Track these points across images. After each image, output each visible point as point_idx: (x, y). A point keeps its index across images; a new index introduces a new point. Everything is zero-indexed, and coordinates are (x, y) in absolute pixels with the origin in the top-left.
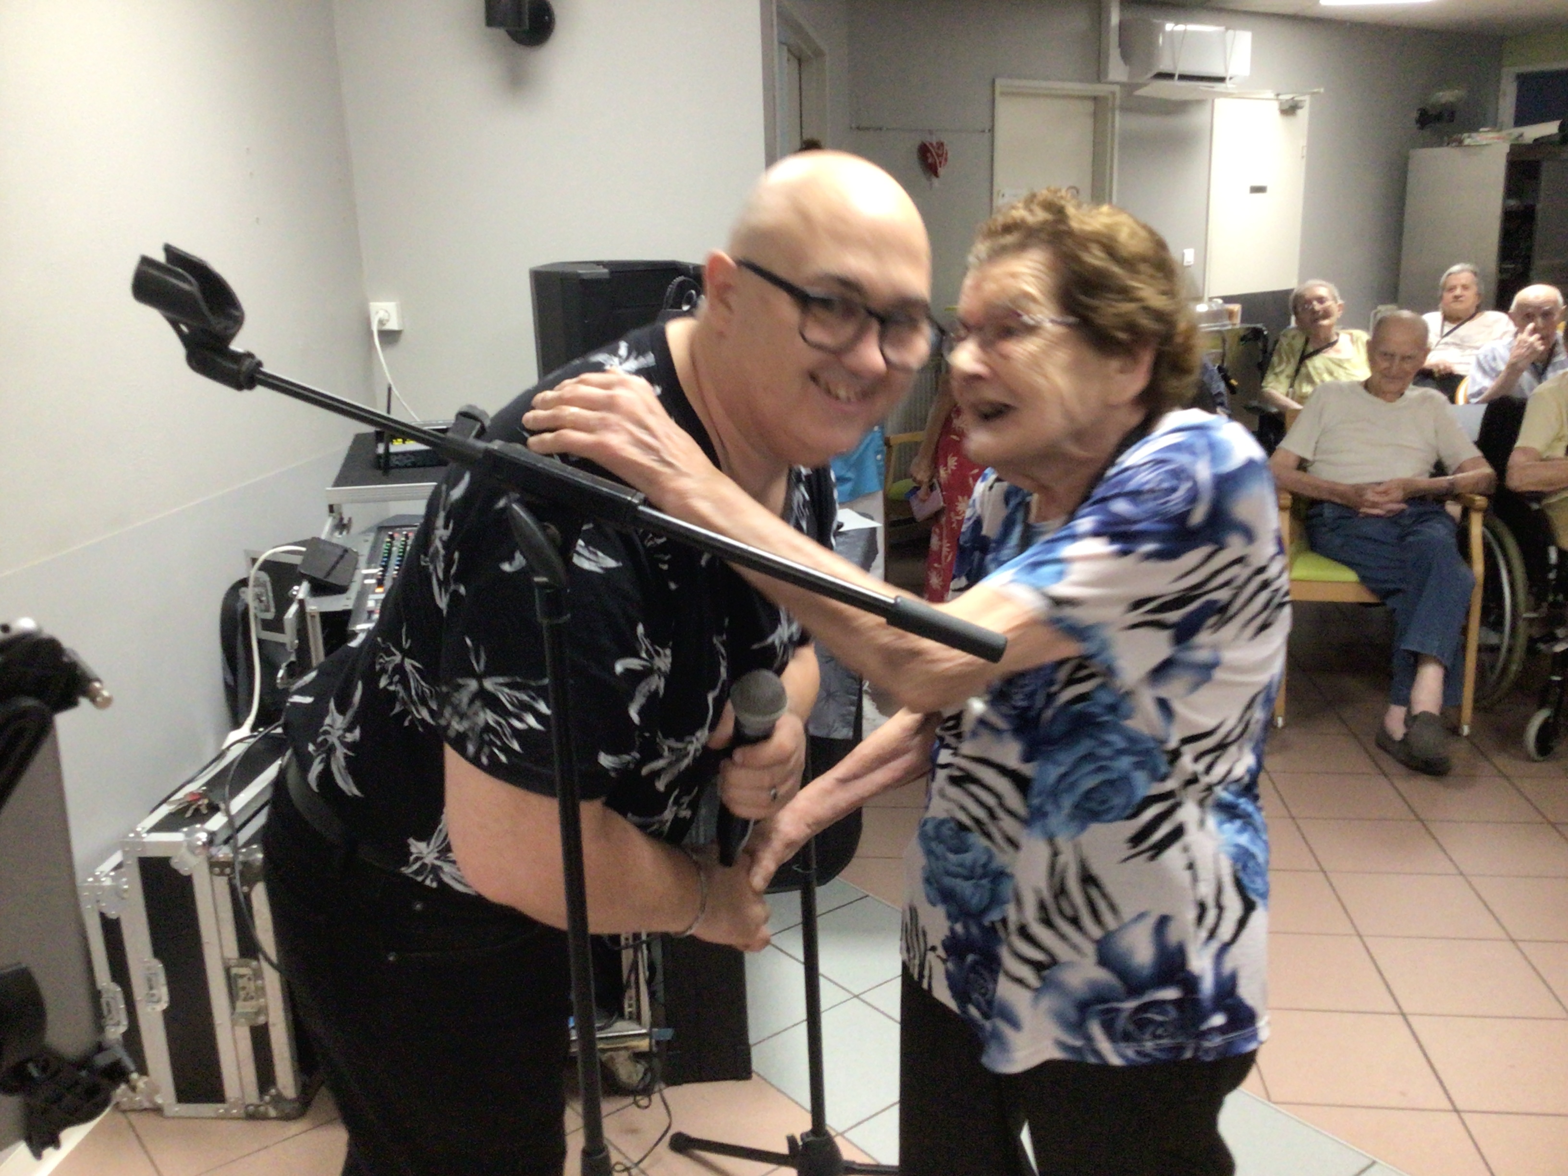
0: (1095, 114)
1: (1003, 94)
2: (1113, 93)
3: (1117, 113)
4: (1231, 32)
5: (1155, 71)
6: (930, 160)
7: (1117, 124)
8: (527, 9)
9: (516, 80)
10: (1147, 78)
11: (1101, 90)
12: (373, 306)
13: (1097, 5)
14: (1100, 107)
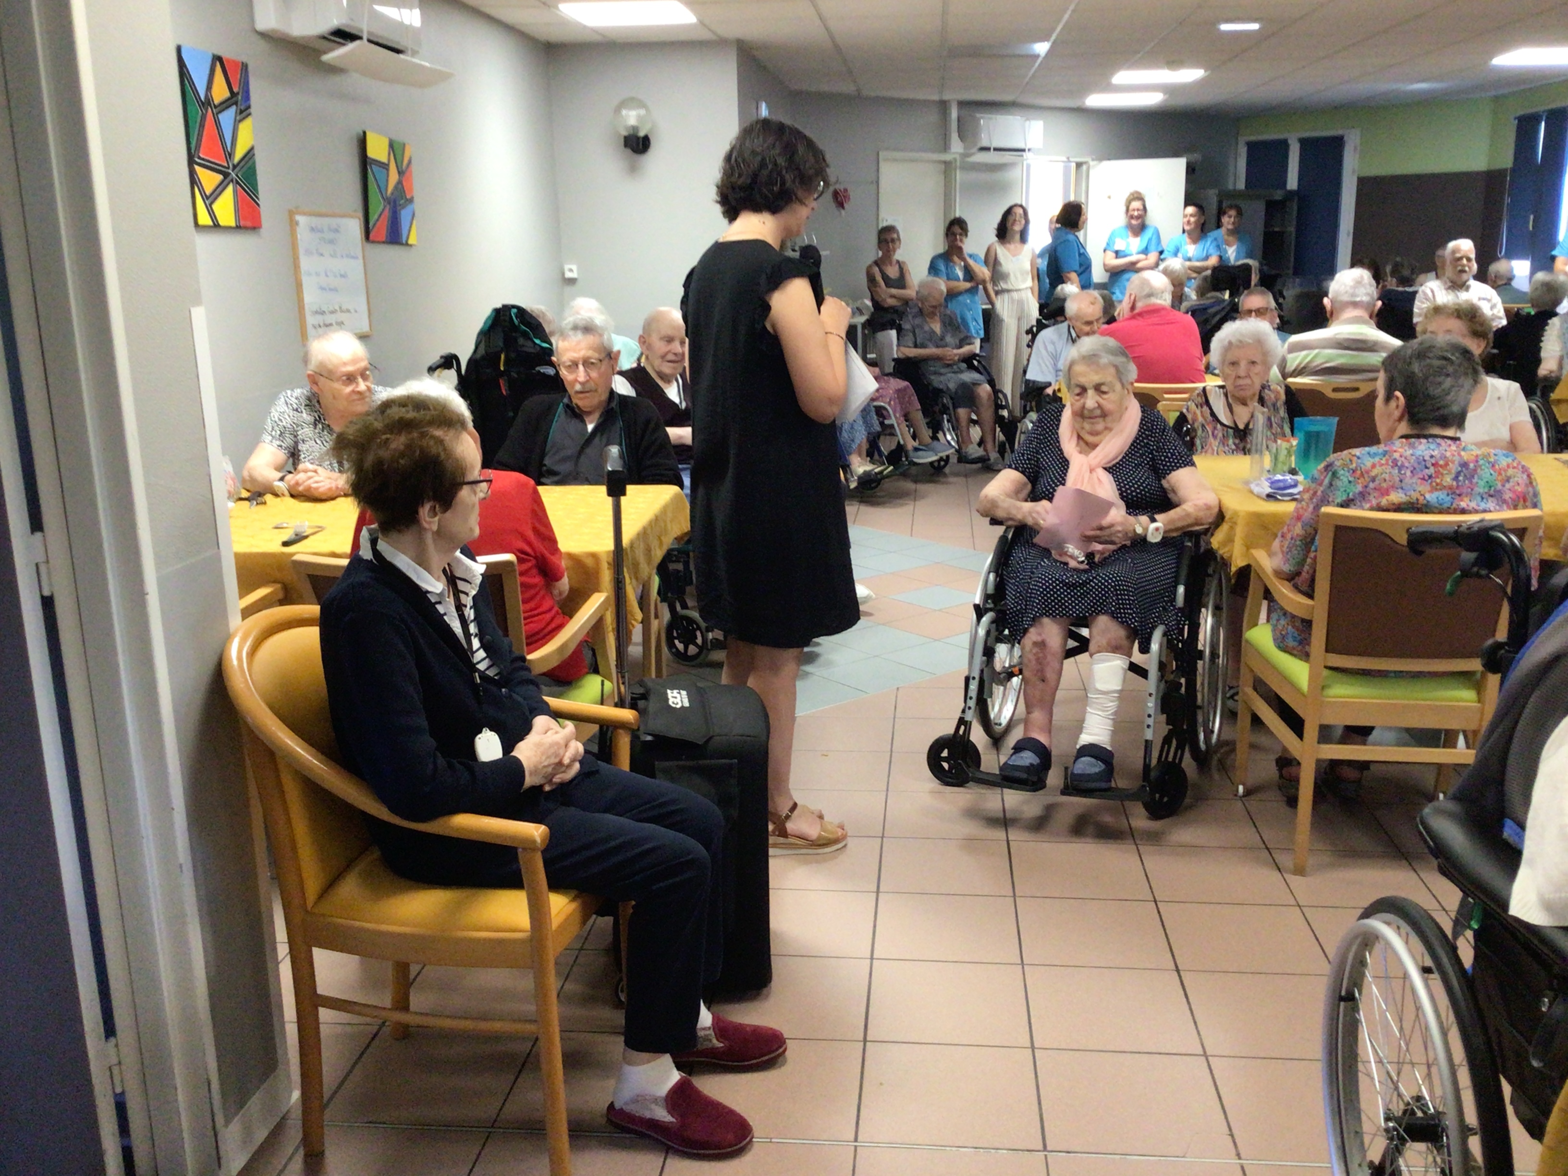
0: (945, 172)
1: (884, 159)
2: (955, 160)
3: (958, 171)
4: (1028, 122)
5: (980, 145)
6: (840, 199)
7: (958, 177)
8: (641, 140)
9: (633, 169)
10: (974, 150)
11: (947, 157)
12: (567, 267)
13: (943, 106)
14: (948, 167)
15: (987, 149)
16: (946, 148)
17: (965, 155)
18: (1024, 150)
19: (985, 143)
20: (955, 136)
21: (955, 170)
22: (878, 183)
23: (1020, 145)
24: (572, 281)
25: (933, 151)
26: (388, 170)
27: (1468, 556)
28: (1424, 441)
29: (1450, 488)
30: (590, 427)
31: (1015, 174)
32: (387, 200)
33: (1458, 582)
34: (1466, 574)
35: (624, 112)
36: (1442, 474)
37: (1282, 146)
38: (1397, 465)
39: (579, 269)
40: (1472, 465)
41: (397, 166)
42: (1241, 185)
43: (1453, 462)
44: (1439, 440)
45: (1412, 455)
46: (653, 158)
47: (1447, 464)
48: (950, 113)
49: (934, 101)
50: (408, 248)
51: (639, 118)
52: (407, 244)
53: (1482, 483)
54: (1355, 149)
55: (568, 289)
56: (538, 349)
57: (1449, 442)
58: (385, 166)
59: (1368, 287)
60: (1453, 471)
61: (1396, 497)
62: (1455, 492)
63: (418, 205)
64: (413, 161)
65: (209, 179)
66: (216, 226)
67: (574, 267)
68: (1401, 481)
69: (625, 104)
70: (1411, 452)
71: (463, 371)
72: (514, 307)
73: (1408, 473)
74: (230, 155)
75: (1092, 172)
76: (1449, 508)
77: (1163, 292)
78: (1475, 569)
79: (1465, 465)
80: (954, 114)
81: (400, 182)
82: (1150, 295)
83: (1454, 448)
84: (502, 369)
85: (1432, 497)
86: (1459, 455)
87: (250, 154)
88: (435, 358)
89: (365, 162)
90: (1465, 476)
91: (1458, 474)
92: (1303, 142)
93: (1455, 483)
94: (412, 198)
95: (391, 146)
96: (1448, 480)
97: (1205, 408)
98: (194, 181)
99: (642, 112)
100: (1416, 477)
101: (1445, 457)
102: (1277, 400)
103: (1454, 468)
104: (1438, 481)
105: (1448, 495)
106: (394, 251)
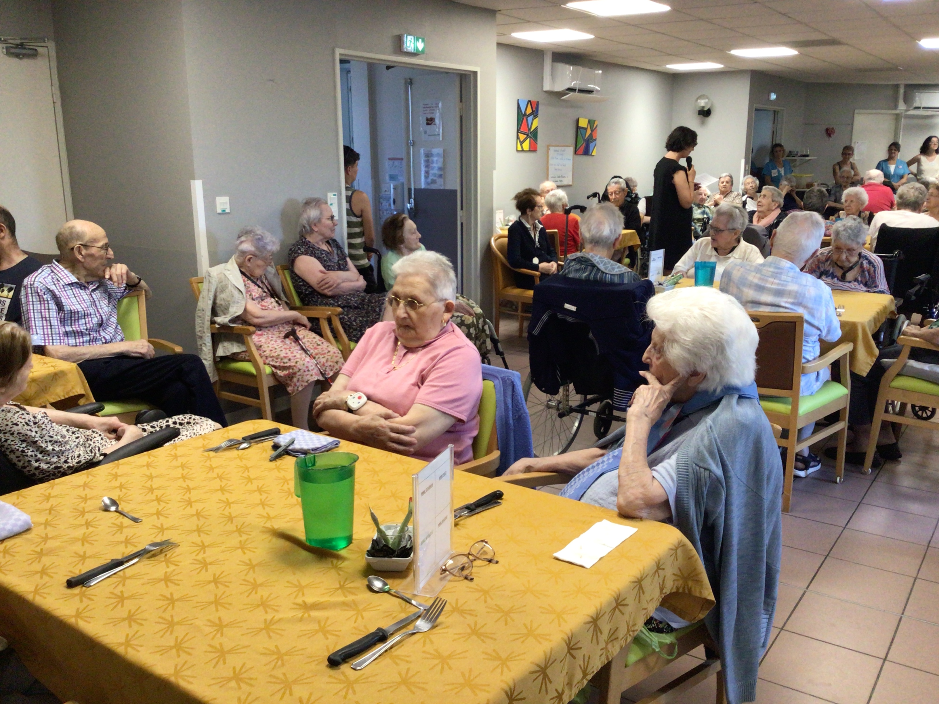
0: (896, 120)
1: (857, 113)
2: (901, 113)
5: (915, 106)
6: (829, 133)
7: (902, 122)
8: (707, 112)
9: (703, 124)
10: (911, 108)
11: (897, 112)
13: (897, 86)
14: (898, 117)
15: (918, 108)
16: (896, 107)
17: (907, 111)
19: (918, 105)
20: (901, 101)
21: (901, 118)
22: (852, 124)
25: (889, 109)
26: (587, 130)
32: (585, 140)
35: (699, 101)
41: (591, 128)
46: (712, 120)
48: (900, 91)
49: (891, 85)
51: (706, 103)
52: (591, 155)
58: (585, 129)
63: (597, 142)
64: (597, 126)
65: (522, 137)
66: (523, 150)
69: (700, 97)
74: (530, 129)
80: (902, 91)
81: (591, 134)
87: (536, 129)
89: (578, 128)
94: (596, 139)
95: (589, 122)
98: (518, 138)
99: (707, 100)
106: (585, 158)
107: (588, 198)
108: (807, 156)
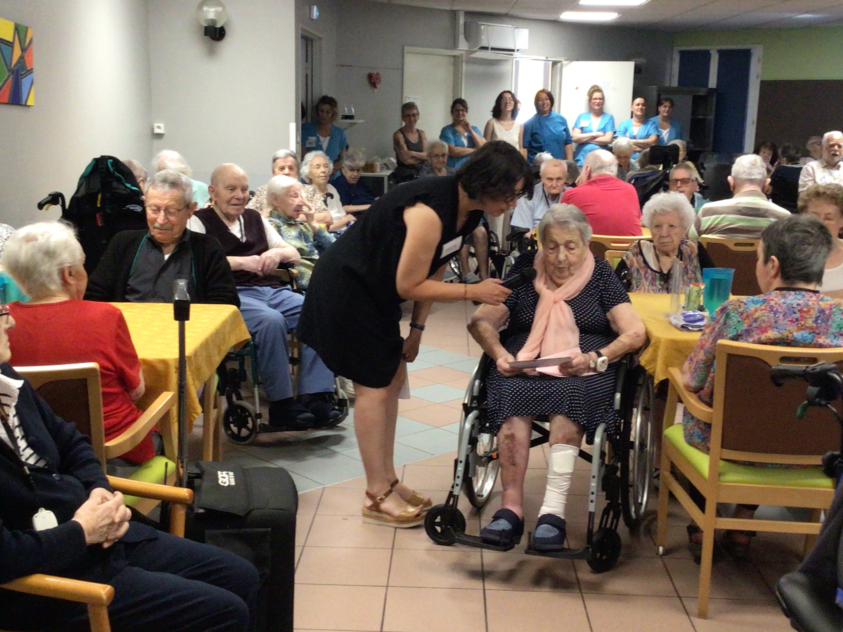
0: (454, 64)
1: (407, 52)
2: (462, 55)
3: (464, 64)
4: (517, 30)
5: (480, 45)
6: (373, 81)
7: (463, 69)
8: (218, 31)
9: (212, 52)
10: (476, 49)
11: (456, 53)
12: (156, 125)
13: (454, 14)
14: (456, 60)
15: (486, 48)
16: (455, 46)
17: (470, 52)
18: (513, 51)
19: (484, 44)
20: (462, 37)
21: (462, 63)
22: (403, 69)
23: (511, 47)
24: (160, 136)
25: (445, 48)
26: (13, 47)
27: (813, 390)
28: (792, 293)
29: (811, 328)
30: (167, 257)
31: (506, 68)
32: (11, 71)
33: (805, 408)
34: (811, 403)
35: (205, 9)
36: (806, 318)
37: (706, 55)
38: (772, 311)
39: (166, 127)
40: (827, 312)
41: (20, 43)
42: (675, 83)
43: (813, 309)
44: (803, 293)
45: (784, 303)
46: (227, 46)
47: (809, 311)
48: (459, 20)
49: (446, 11)
50: (27, 108)
51: (217, 13)
52: (25, 105)
53: (834, 325)
54: (759, 60)
55: (156, 142)
56: (129, 191)
57: (811, 294)
58: (10, 44)
59: (761, 168)
60: (814, 316)
61: (772, 334)
62: (815, 332)
63: (35, 75)
64: (33, 40)
67: (162, 125)
68: (776, 322)
69: (206, 2)
70: (783, 300)
71: (67, 206)
72: (110, 158)
73: (781, 317)
75: (564, 70)
76: (810, 343)
77: (610, 166)
78: (817, 400)
79: (822, 311)
80: (462, 21)
81: (22, 57)
82: (601, 167)
83: (814, 298)
84: (99, 206)
85: (798, 335)
86: (818, 304)
88: (44, 196)
90: (822, 320)
91: (817, 319)
92: (722, 53)
93: (815, 325)
94: (32, 69)
95: (17, 29)
96: (810, 322)
97: (640, 257)
99: (220, 9)
100: (787, 320)
101: (808, 305)
102: (692, 252)
103: (814, 313)
104: (803, 323)
105: (810, 334)
106: (15, 111)
107: (41, 206)
108: (351, 117)
